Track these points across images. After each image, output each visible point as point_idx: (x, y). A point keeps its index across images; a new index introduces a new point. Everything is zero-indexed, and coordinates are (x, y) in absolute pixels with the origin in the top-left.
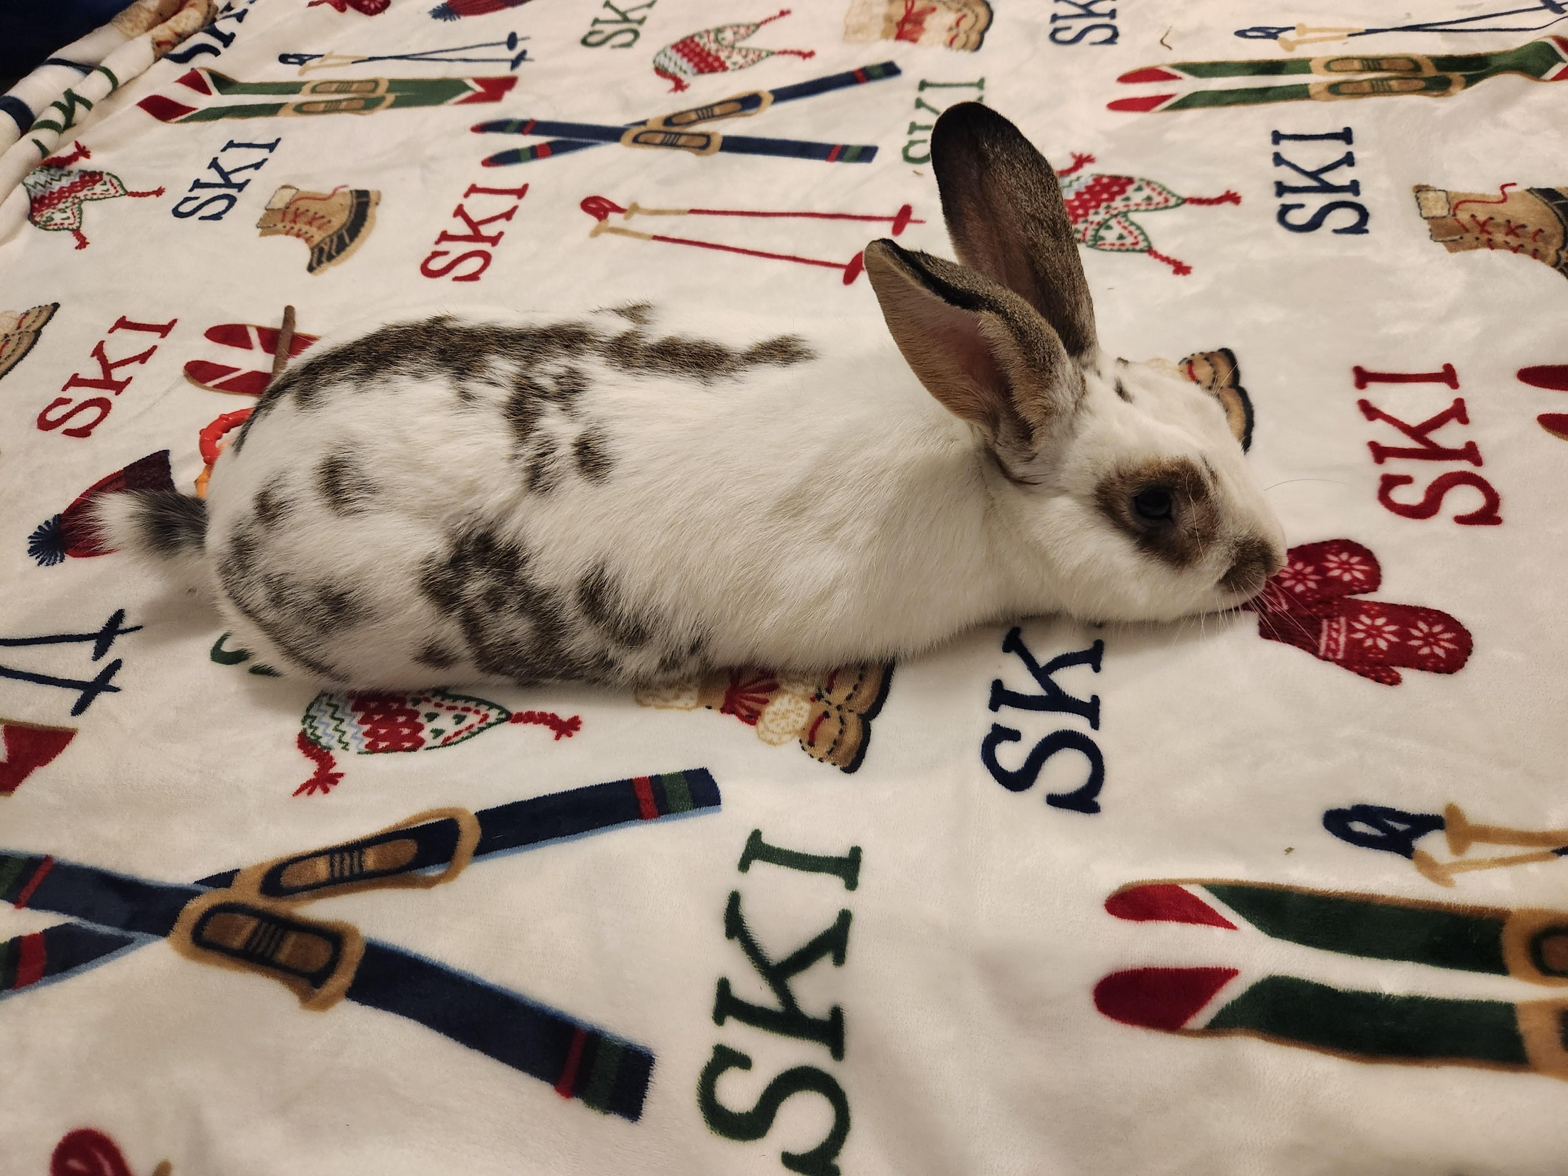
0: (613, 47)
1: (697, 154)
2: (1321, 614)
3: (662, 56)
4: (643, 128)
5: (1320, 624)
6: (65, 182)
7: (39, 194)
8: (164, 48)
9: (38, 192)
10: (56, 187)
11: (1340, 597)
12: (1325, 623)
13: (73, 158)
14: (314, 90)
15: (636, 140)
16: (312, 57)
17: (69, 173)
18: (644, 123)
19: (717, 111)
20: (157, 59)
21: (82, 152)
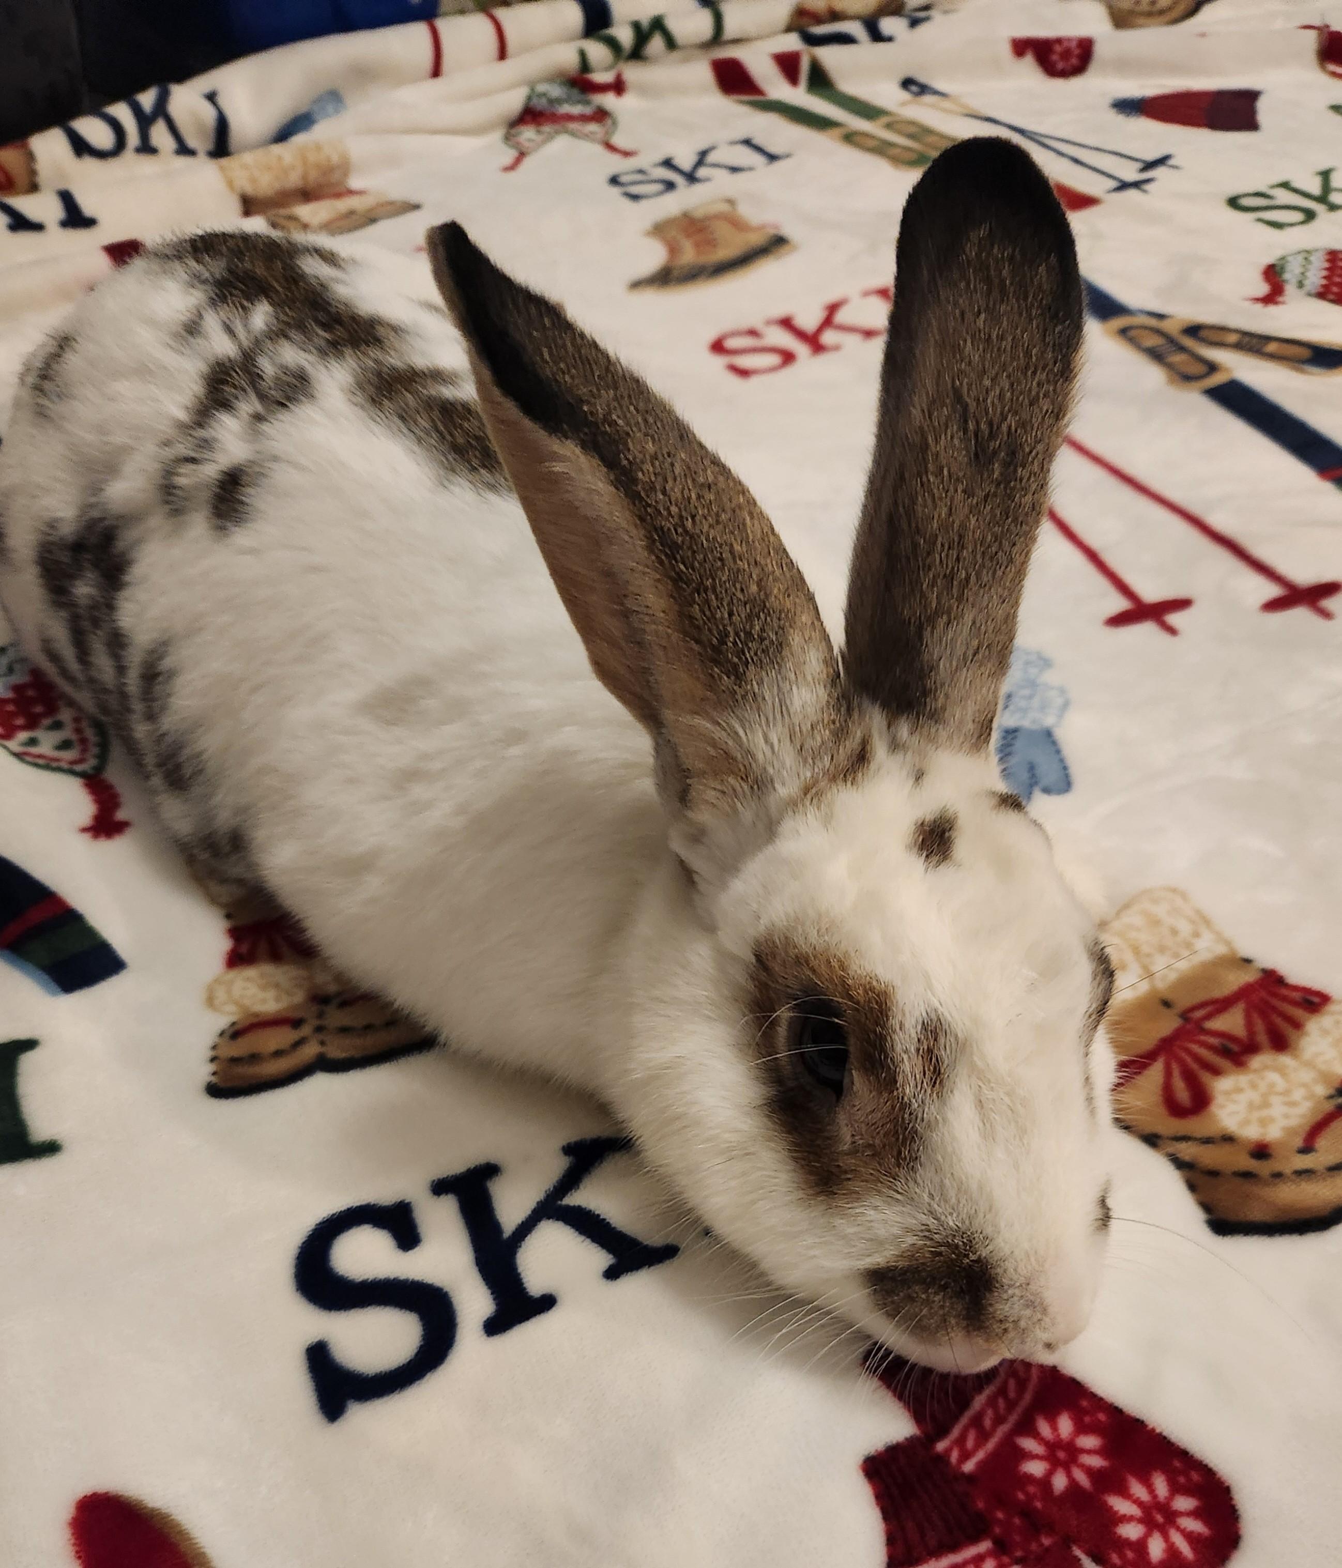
0: (1260, 220)
1: (1171, 381)
2: (997, 1530)
3: (1300, 258)
4: (1153, 322)
5: (974, 1540)
6: (576, 110)
7: (539, 108)
8: (805, 20)
9: (540, 104)
10: (566, 109)
11: (1067, 1541)
12: (984, 1546)
13: (602, 88)
14: (889, 126)
15: (1124, 332)
16: (936, 93)
17: (588, 103)
18: (1161, 317)
19: (1272, 347)
20: (789, 29)
21: (618, 87)
